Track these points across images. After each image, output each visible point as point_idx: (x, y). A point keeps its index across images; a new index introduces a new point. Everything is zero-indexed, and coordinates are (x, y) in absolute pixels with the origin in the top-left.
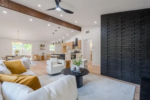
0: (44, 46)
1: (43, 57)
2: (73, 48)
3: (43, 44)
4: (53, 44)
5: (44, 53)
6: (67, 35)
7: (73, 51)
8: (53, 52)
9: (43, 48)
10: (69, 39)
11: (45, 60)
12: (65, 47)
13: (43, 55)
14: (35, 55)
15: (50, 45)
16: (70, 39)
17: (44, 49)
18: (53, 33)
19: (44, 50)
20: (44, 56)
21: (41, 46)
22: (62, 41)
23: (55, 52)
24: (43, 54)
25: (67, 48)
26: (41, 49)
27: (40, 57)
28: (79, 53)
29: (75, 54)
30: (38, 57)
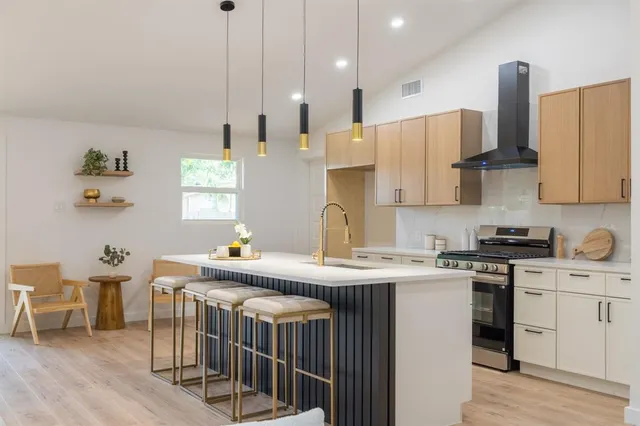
0: (122, 167)
1: (111, 292)
3: (111, 150)
5: (117, 245)
6: (397, 23)
7: (464, 229)
8: (224, 250)
9: (109, 189)
11: (140, 325)
13: (110, 272)
14: (21, 274)
15: (185, 162)
17: (118, 204)
18: (227, 6)
19: (123, 216)
20: (116, 283)
21: (94, 164)
23: (246, 250)
24: (112, 256)
25: (382, 189)
26: (90, 201)
27: (76, 299)
29: (502, 280)
30: (60, 292)
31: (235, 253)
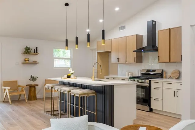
0: (36, 52)
1: (33, 89)
2: (139, 59)
3: (32, 47)
4: (67, 45)
5: (34, 75)
6: (117, 9)
7: (137, 70)
8: (66, 76)
9: (32, 58)
10: (123, 28)
11: (41, 99)
12: (105, 55)
13: (32, 83)
14: (6, 84)
16: (126, 27)
17: (35, 63)
18: (67, 5)
19: (37, 66)
20: (34, 86)
21: (27, 51)
22: (103, 31)
23: (72, 76)
24: (33, 78)
26: (26, 62)
27: (22, 91)
28: (164, 80)
29: (147, 85)
30: (17, 89)
31: (69, 77)
